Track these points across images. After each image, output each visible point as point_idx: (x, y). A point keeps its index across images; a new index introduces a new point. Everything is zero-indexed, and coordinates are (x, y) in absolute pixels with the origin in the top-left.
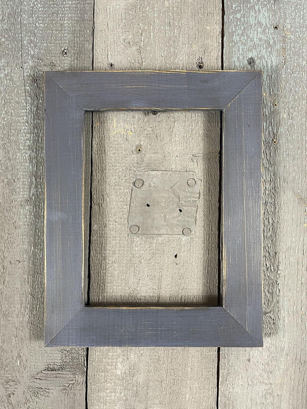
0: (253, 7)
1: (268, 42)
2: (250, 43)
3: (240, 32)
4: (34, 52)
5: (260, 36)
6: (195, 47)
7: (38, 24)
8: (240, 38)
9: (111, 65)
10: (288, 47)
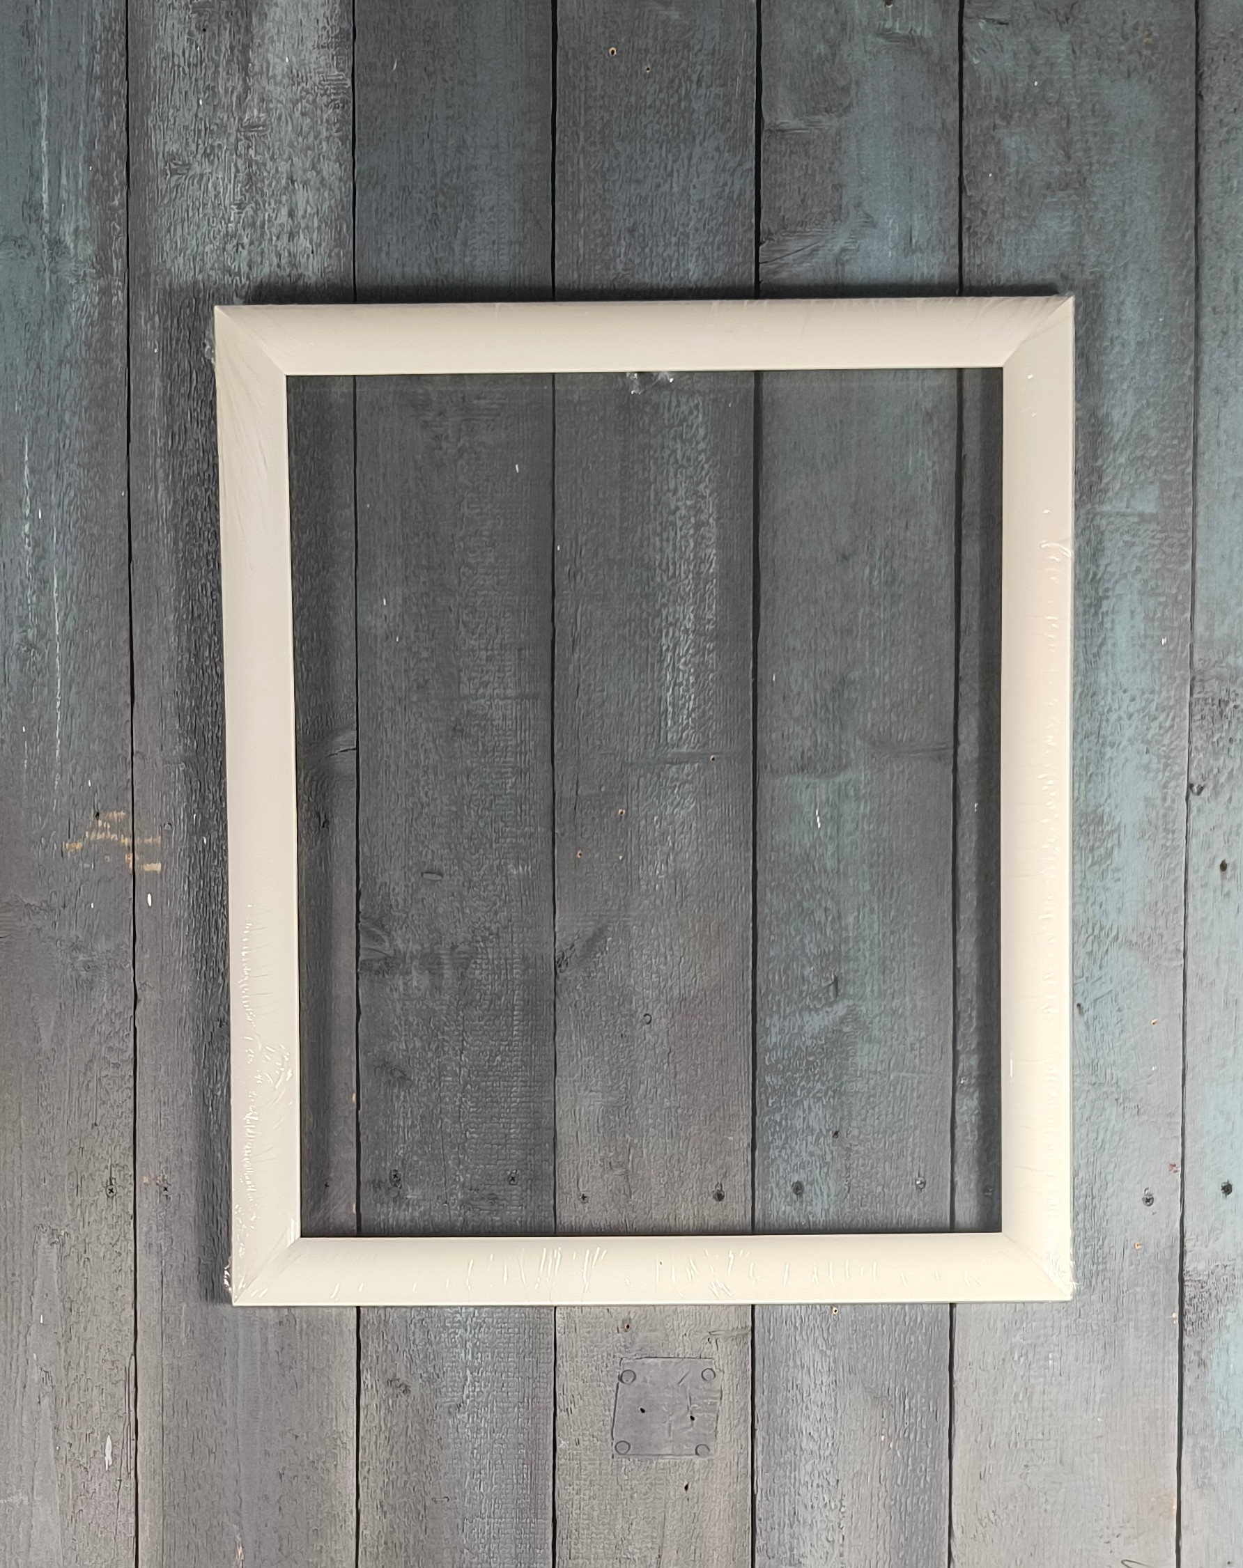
0: (800, 1103)
1: (823, 1157)
2: (795, 1160)
3: (779, 1143)
4: (465, 1178)
5: (811, 1148)
6: (710, 1168)
7: (470, 1133)
8: (780, 1152)
9: (584, 1197)
10: (855, 1166)
